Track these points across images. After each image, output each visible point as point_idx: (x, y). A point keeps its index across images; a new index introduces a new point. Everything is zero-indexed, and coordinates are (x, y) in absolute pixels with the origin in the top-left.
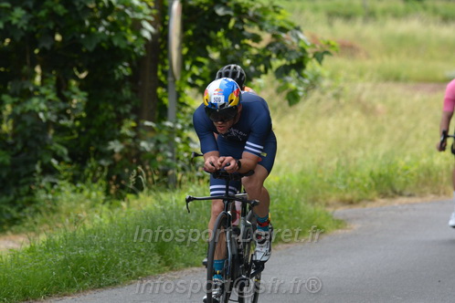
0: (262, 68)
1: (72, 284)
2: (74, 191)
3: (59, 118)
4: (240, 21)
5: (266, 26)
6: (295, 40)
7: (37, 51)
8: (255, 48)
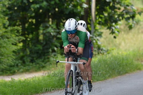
0: (121, 18)
1: (61, 86)
2: (62, 58)
3: (57, 35)
4: (114, 3)
5: (122, 4)
6: (131, 9)
7: (50, 14)
8: (119, 12)
